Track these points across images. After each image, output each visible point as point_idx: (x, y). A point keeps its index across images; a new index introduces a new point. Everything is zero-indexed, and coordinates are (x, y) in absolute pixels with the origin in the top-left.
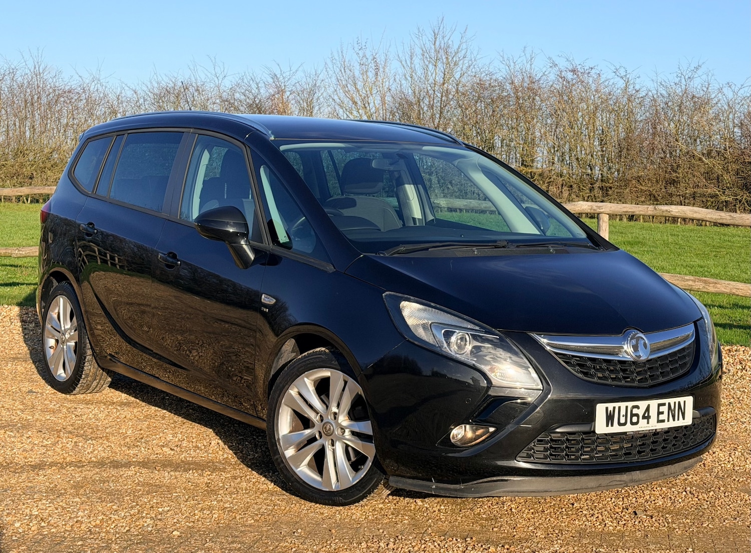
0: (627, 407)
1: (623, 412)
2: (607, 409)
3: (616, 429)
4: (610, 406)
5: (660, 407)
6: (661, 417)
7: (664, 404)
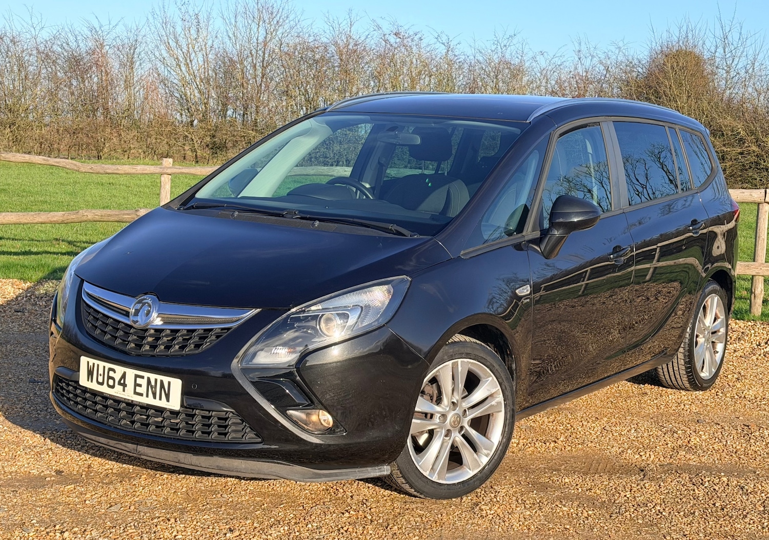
1: (101, 371)
5: (138, 379)
6: (138, 390)
7: (142, 377)
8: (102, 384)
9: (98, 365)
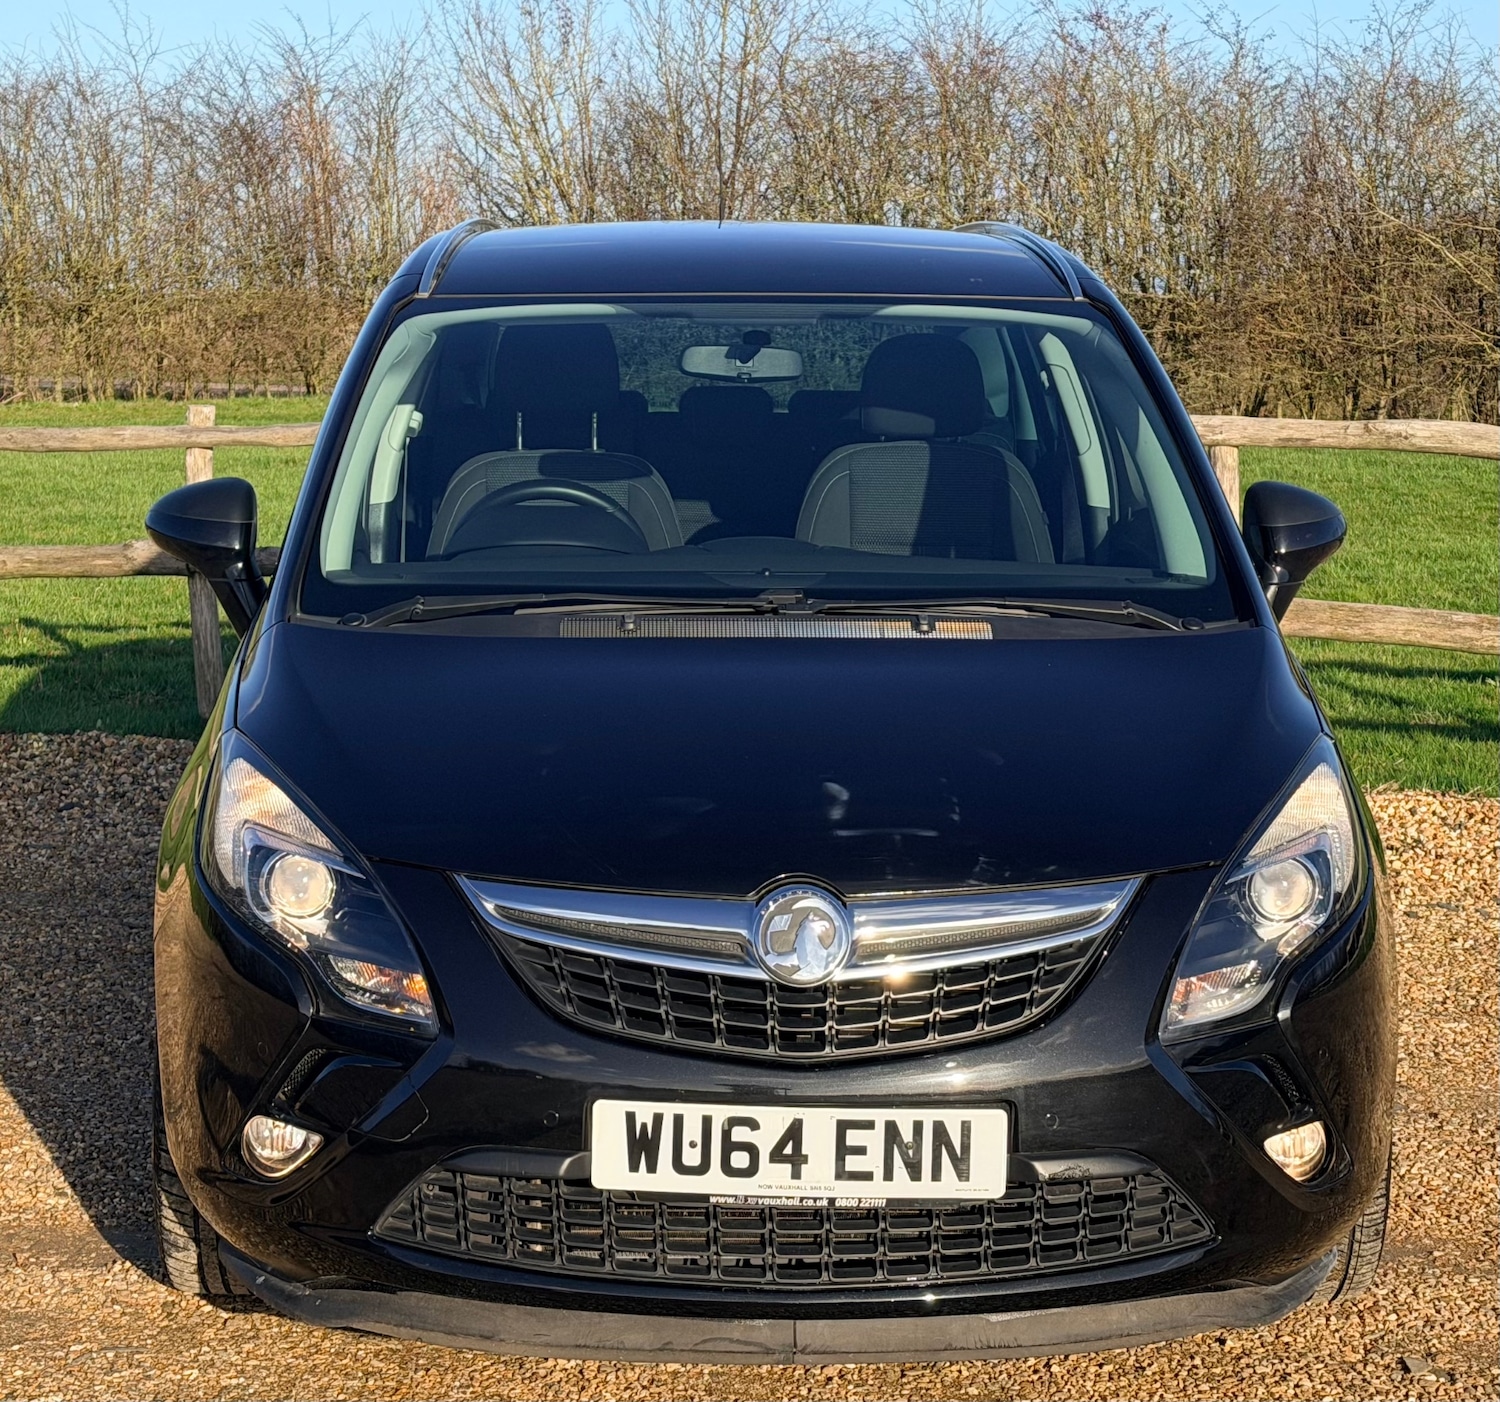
0: (707, 1121)
1: (692, 1132)
2: (631, 1117)
3: (665, 1180)
4: (645, 1111)
6: (853, 1163)
7: (869, 1125)
8: (703, 1168)
9: (678, 1121)
